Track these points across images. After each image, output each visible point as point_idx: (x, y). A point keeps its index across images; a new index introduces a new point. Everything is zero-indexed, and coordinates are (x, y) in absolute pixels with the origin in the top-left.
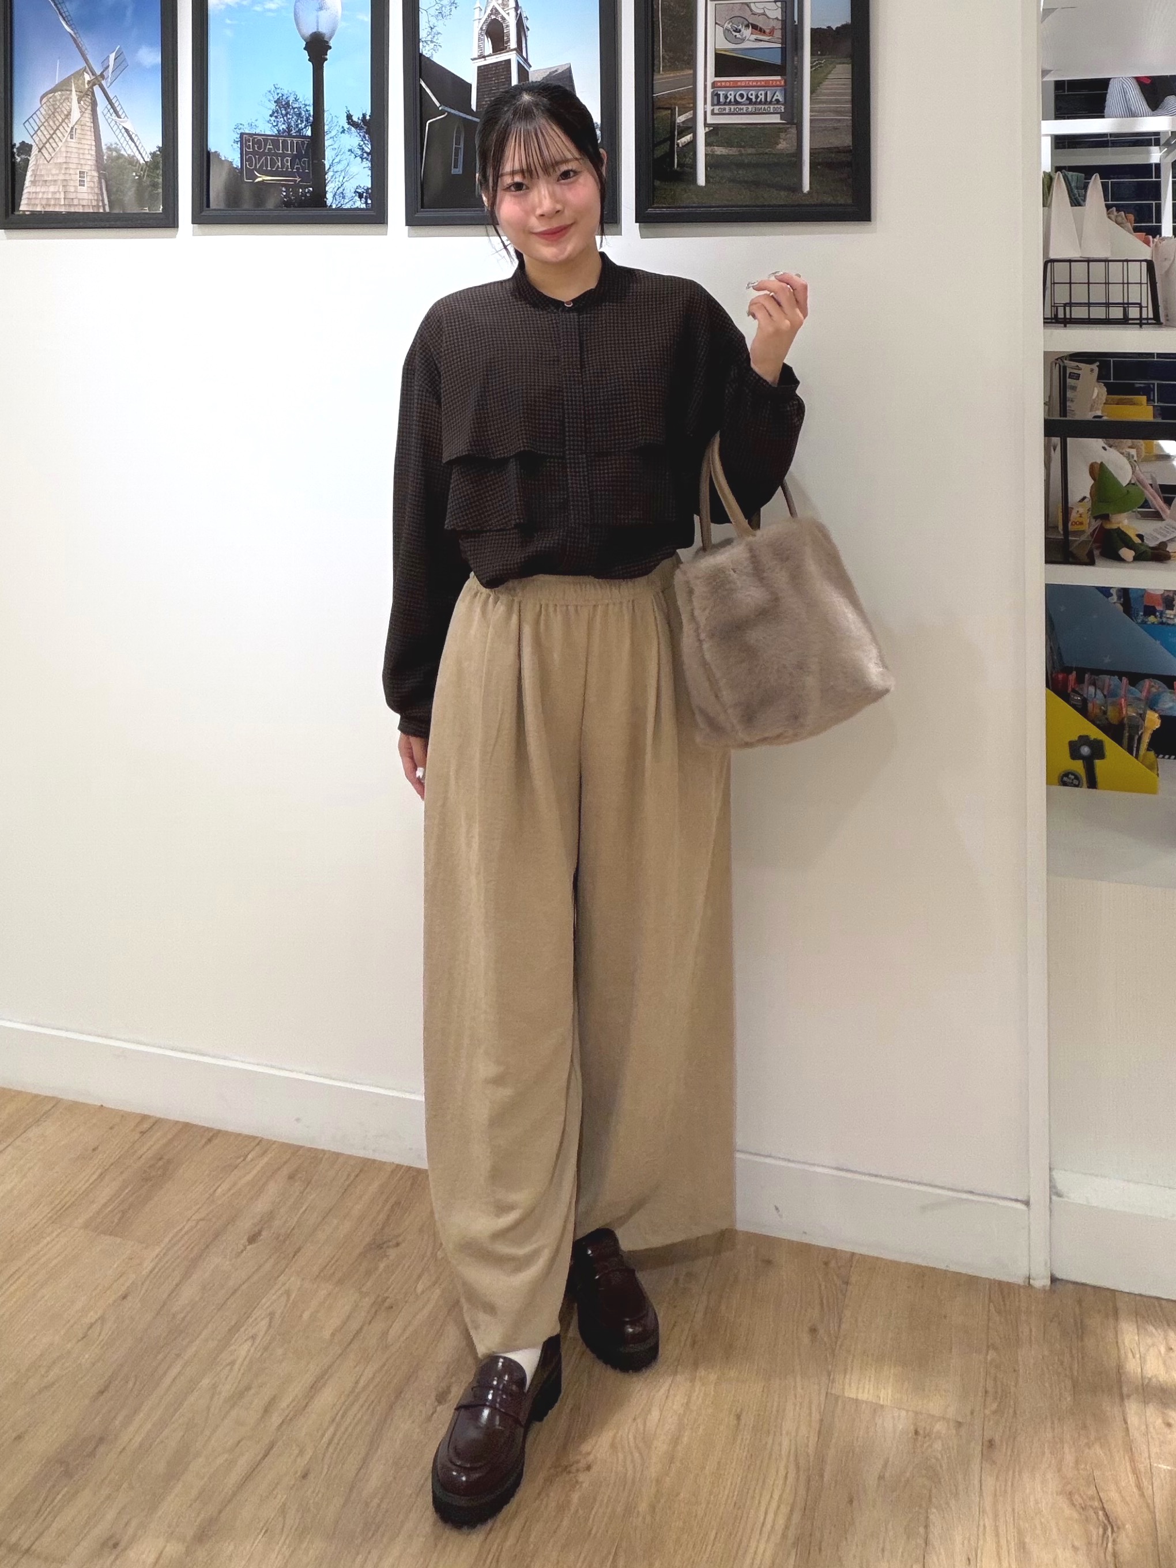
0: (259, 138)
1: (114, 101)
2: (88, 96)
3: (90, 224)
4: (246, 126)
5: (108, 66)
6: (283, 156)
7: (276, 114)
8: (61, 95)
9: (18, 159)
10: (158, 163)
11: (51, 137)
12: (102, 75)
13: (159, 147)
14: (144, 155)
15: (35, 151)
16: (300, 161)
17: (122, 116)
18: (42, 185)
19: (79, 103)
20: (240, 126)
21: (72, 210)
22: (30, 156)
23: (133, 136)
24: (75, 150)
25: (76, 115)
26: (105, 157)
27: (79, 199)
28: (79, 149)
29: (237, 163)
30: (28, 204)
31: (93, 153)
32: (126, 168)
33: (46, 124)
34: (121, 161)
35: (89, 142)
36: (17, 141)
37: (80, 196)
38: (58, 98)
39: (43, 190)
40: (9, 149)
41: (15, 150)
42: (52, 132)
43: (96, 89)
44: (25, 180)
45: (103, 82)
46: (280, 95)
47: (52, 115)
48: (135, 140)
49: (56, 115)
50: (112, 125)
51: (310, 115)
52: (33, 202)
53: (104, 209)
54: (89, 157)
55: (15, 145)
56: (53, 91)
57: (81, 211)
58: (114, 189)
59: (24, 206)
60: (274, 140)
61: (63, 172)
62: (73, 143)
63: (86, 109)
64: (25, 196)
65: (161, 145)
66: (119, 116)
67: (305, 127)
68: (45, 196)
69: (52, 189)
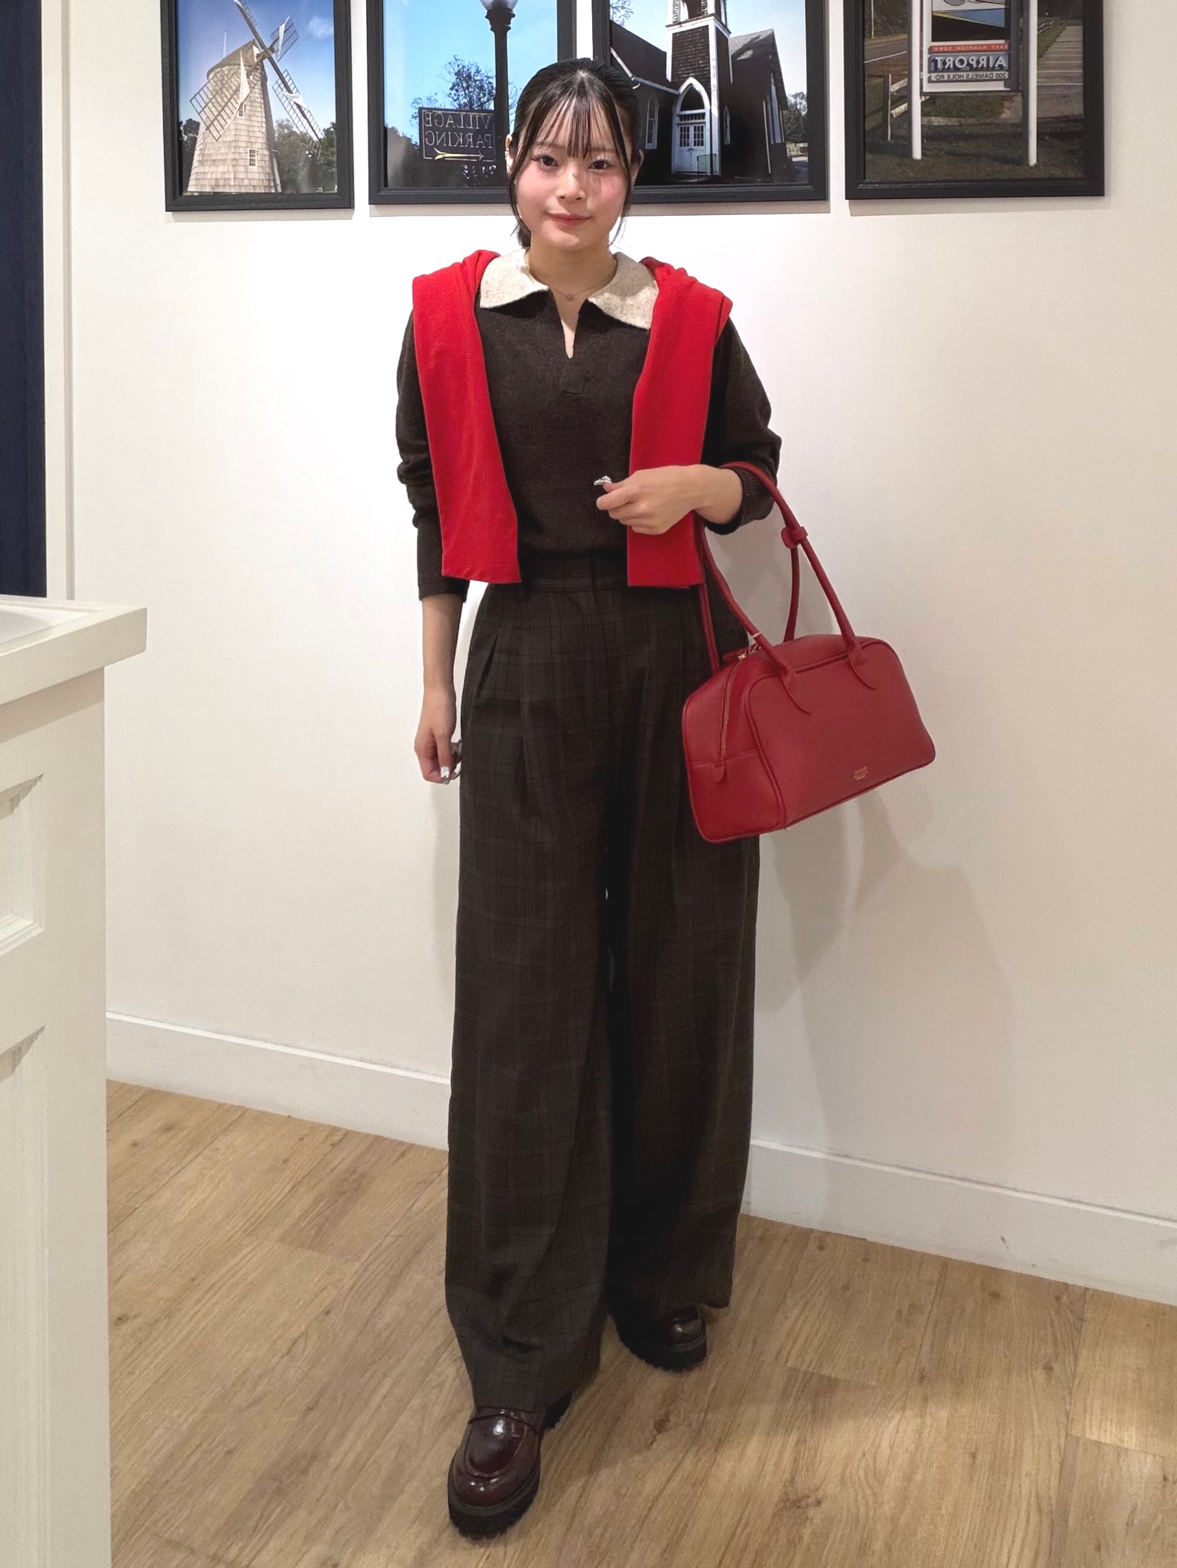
0: (440, 112)
1: (284, 75)
2: (257, 69)
3: (263, 205)
4: (424, 99)
5: (278, 38)
6: (465, 131)
7: (456, 87)
8: (229, 71)
9: (185, 138)
10: (332, 140)
11: (219, 114)
12: (272, 49)
13: (333, 124)
14: (317, 132)
15: (202, 128)
16: (483, 138)
17: (294, 92)
18: (211, 165)
19: (248, 77)
20: (419, 101)
21: (243, 190)
22: (197, 134)
23: (306, 112)
24: (244, 128)
25: (245, 90)
26: (276, 135)
27: (250, 179)
28: (249, 126)
29: (416, 139)
30: (195, 185)
31: (264, 130)
32: (299, 146)
33: (213, 100)
34: (292, 138)
35: (259, 119)
36: (184, 118)
37: (250, 176)
38: (226, 72)
39: (211, 170)
40: (176, 126)
41: (182, 128)
42: (220, 109)
43: (266, 62)
44: (193, 159)
45: (273, 56)
46: (461, 67)
47: (219, 92)
48: (308, 116)
49: (223, 90)
50: (283, 101)
51: (492, 87)
52: (201, 182)
53: (276, 189)
54: (260, 135)
55: (181, 123)
56: (221, 65)
57: (252, 191)
58: (286, 169)
59: (193, 187)
60: (455, 115)
61: (233, 150)
62: (242, 120)
63: (255, 85)
64: (192, 177)
65: (334, 121)
66: (290, 91)
67: (488, 100)
68: (214, 177)
69: (221, 169)
